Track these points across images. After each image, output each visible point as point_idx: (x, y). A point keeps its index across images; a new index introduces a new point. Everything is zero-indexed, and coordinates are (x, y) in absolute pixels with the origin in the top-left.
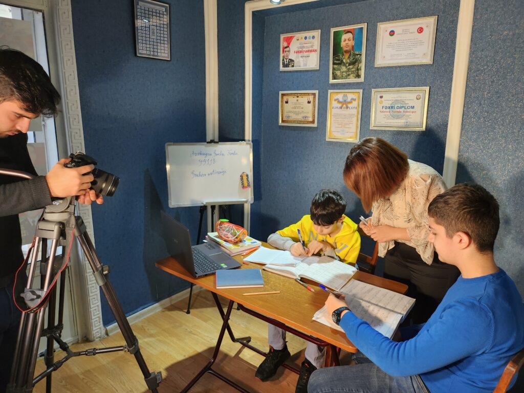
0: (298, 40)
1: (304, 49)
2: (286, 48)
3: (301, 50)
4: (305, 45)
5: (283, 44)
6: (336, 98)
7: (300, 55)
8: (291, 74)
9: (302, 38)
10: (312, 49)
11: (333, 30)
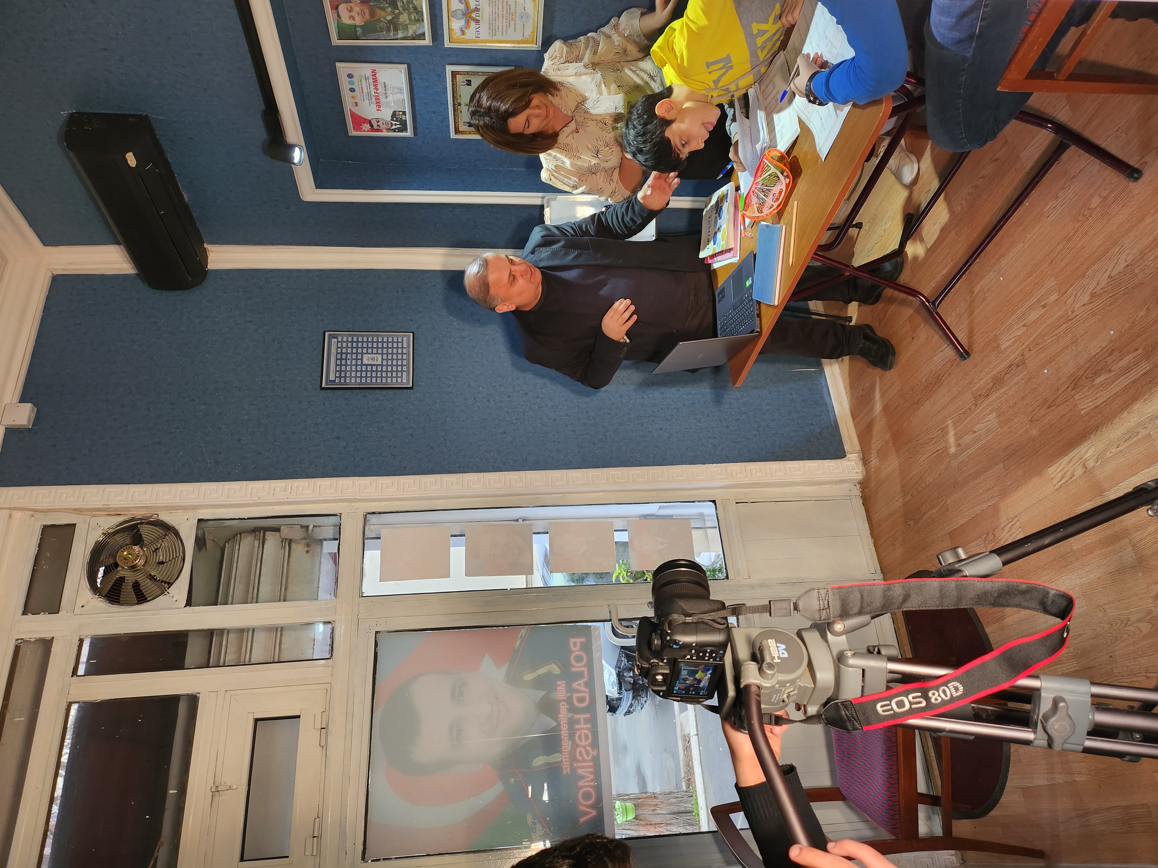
0: (356, 104)
1: (373, 93)
2: (371, 125)
3: (374, 99)
4: (365, 91)
5: (365, 132)
6: (459, 33)
7: (383, 100)
8: (418, 116)
9: (353, 97)
10: (371, 77)
11: (336, 41)
